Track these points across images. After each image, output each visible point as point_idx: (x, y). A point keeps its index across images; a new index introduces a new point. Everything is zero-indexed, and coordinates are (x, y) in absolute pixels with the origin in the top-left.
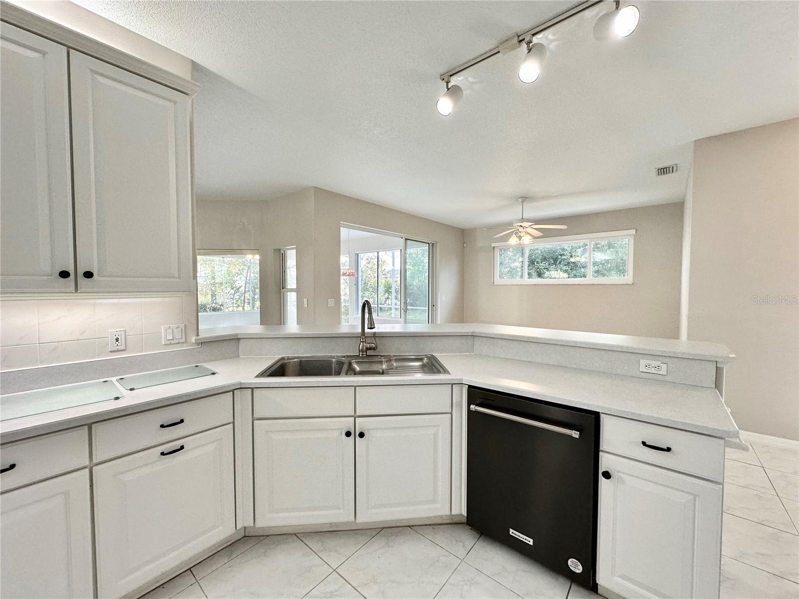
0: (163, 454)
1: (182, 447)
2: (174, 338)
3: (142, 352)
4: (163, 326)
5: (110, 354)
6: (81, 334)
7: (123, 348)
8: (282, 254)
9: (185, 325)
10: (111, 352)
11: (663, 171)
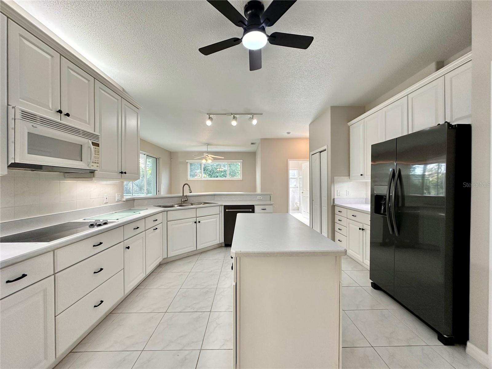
0: (154, 229)
2: (119, 198)
3: (112, 204)
4: (116, 194)
6: (99, 196)
7: (108, 202)
9: (121, 193)
10: (105, 203)
11: (252, 144)
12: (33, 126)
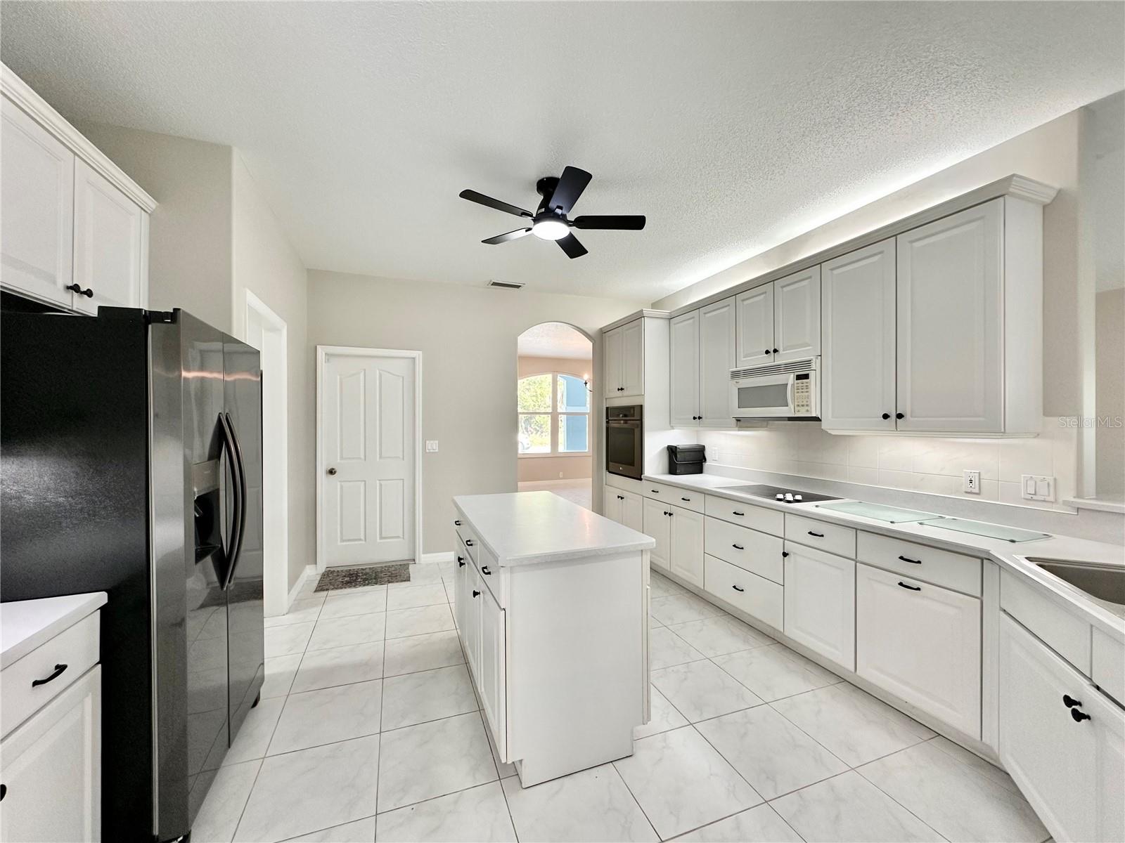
1: (919, 589)
2: (1037, 493)
3: (998, 500)
4: (1021, 475)
5: (964, 494)
6: (942, 470)
7: (976, 490)
9: (1055, 479)
10: (966, 492)
12: (736, 382)
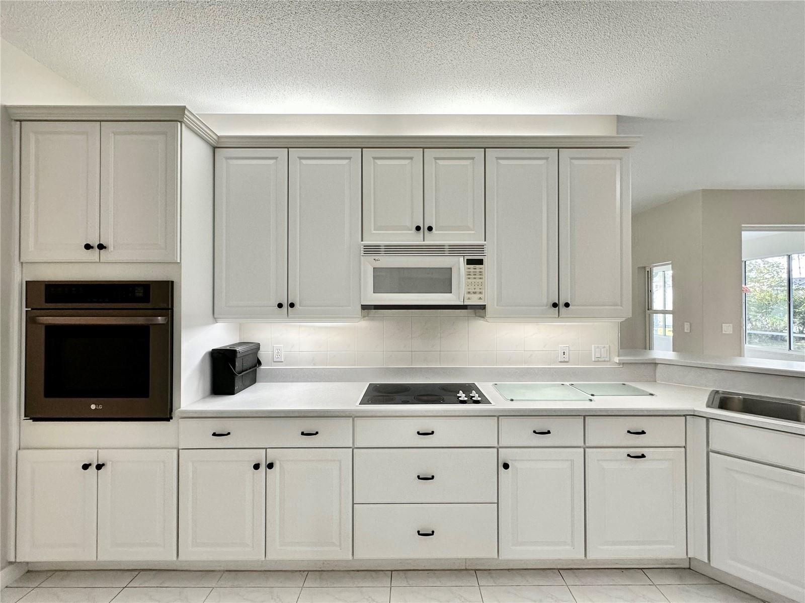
0: (629, 455)
1: (643, 456)
2: (601, 356)
3: (578, 365)
4: (593, 346)
5: (560, 364)
6: (544, 347)
7: (567, 360)
8: (648, 271)
9: (609, 346)
10: (561, 362)
12: (374, 259)
